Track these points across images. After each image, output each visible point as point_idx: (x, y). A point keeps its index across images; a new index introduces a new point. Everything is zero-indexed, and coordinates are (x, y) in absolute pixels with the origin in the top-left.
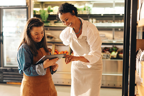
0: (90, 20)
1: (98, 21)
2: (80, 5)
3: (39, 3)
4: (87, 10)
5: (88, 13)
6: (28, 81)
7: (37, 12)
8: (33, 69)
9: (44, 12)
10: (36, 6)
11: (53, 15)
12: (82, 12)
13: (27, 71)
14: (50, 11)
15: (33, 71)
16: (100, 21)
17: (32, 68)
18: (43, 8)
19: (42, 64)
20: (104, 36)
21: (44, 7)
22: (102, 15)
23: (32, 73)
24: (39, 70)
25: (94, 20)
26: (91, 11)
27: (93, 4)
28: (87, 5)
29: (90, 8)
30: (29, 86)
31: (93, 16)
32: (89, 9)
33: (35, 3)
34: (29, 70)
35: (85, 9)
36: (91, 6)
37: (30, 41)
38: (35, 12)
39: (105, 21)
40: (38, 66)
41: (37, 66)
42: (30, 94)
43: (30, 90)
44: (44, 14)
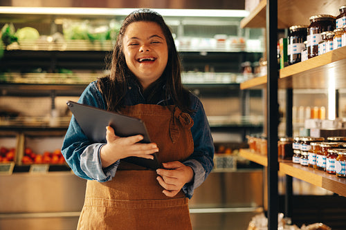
12: (101, 44)
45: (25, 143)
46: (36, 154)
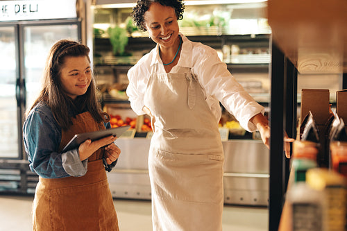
0: (226, 49)
1: (244, 50)
2: (202, 13)
3: (107, 12)
4: (218, 25)
5: (219, 31)
6: (48, 190)
7: (104, 32)
8: (55, 163)
9: (119, 32)
10: (100, 18)
11: (140, 38)
12: (206, 30)
13: (42, 169)
14: (131, 30)
15: (55, 168)
16: (248, 51)
17: (53, 161)
18: (117, 22)
19: (75, 152)
20: (259, 85)
21: (119, 20)
22: (253, 36)
23: (54, 173)
24: (70, 166)
25: (235, 49)
26: (226, 27)
27: (231, 11)
28: (217, 13)
29: (223, 20)
30: (50, 201)
31: (232, 38)
32: (222, 23)
33: (96, 12)
34: (46, 165)
35: (212, 24)
36: (226, 15)
37: (57, 94)
38: (97, 32)
39: (259, 51)
40: (68, 156)
41: (64, 157)
42: (52, 220)
43: (51, 211)
44: (118, 37)
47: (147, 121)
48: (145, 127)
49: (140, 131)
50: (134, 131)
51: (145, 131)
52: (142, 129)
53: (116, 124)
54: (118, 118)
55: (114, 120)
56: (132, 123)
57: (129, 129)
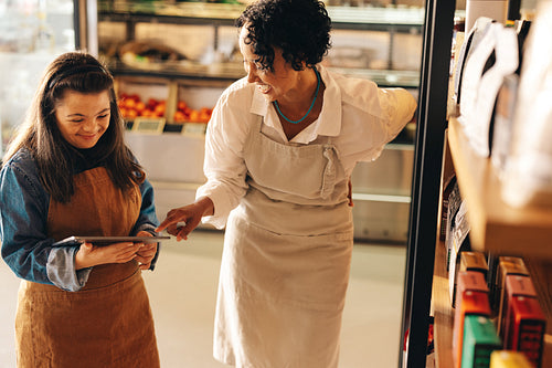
45: (179, 94)
46: (192, 110)
47: (182, 106)
48: (179, 115)
49: (171, 121)
50: (162, 122)
51: (179, 122)
52: (175, 119)
53: (134, 109)
54: (137, 99)
55: (130, 103)
56: (159, 109)
57: (154, 119)
